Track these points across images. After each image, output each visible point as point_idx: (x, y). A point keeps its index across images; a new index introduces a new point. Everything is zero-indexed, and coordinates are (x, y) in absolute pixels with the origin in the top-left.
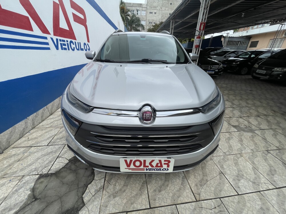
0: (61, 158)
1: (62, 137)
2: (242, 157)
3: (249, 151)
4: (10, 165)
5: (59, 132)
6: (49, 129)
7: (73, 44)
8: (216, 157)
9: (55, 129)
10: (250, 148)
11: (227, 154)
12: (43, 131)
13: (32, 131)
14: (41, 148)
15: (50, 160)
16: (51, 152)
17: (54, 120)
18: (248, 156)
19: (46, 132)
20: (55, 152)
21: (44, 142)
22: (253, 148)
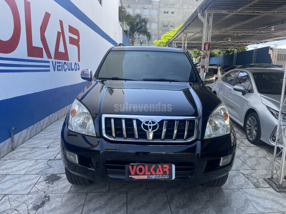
4: (24, 155)
6: (44, 140)
7: (66, 65)
9: (49, 140)
12: (40, 140)
13: (29, 140)
15: (53, 154)
17: (46, 134)
21: (43, 146)
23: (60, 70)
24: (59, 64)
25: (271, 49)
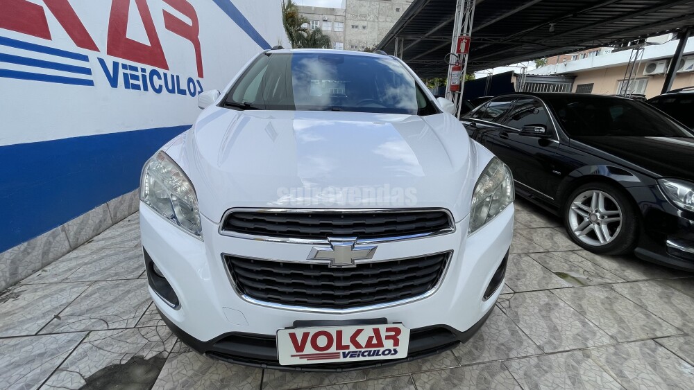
0: (65, 372)
1: (87, 311)
2: (590, 360)
3: (606, 341)
5: (83, 295)
6: (55, 288)
7: (159, 78)
8: (518, 360)
9: (73, 288)
10: (607, 331)
11: (546, 351)
12: (38, 293)
14: (13, 341)
15: (28, 379)
16: (41, 355)
17: (79, 262)
18: (604, 356)
19: (45, 297)
20: (53, 355)
21: (27, 326)
22: (613, 331)
23: (136, 87)
24: (129, 72)
25: (516, 75)
